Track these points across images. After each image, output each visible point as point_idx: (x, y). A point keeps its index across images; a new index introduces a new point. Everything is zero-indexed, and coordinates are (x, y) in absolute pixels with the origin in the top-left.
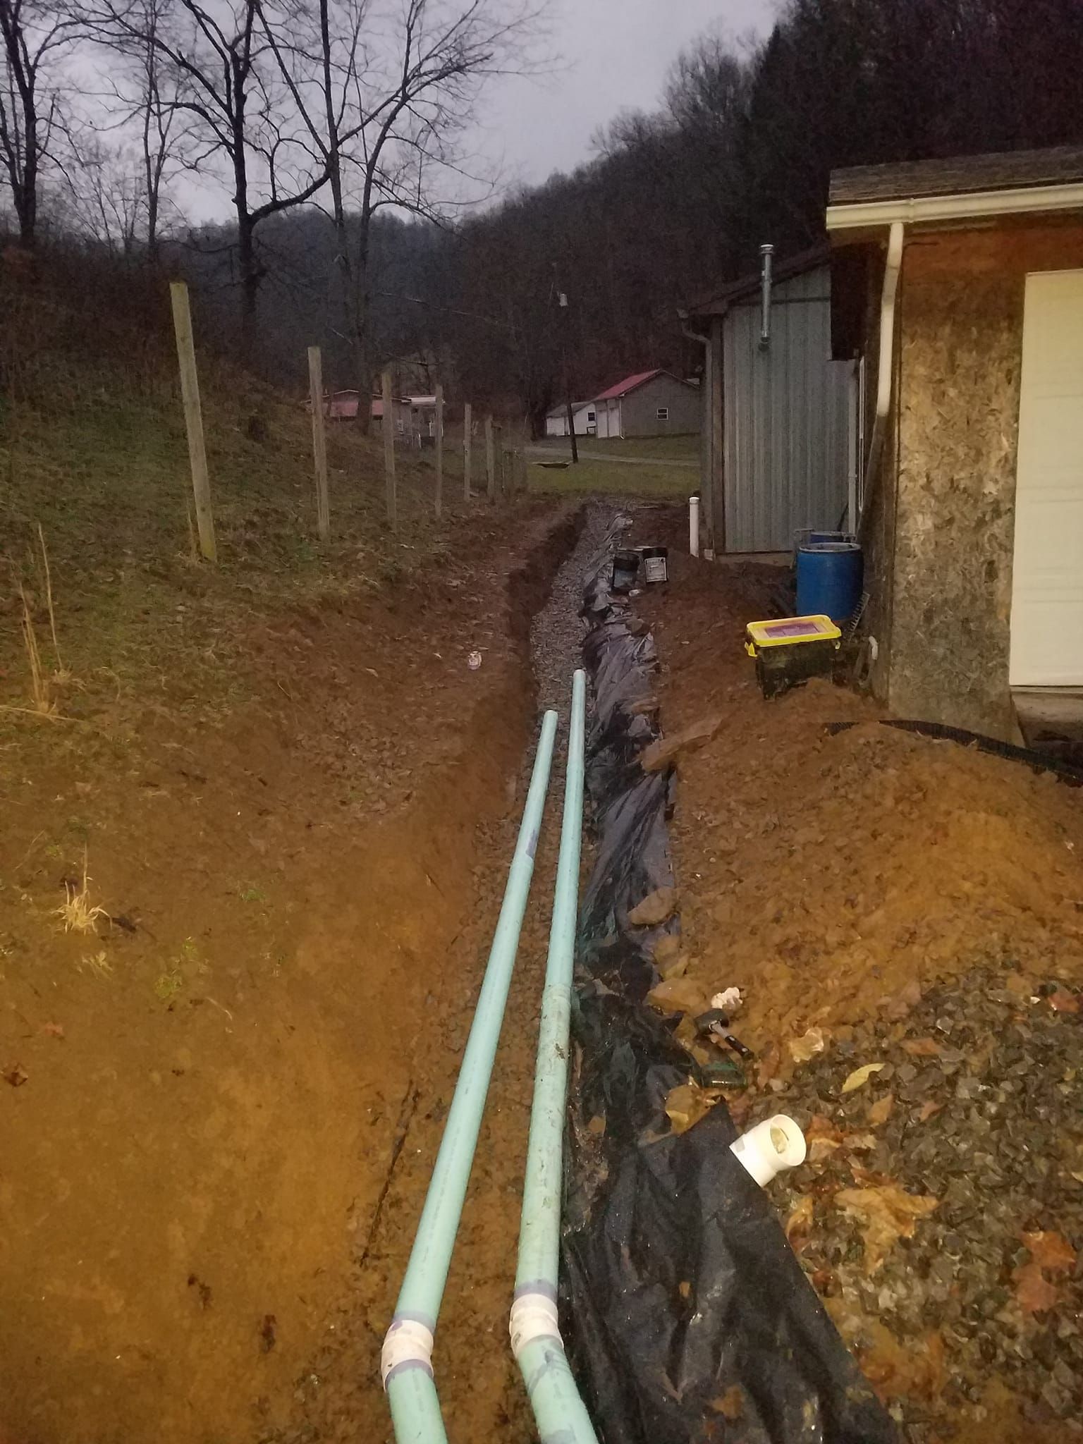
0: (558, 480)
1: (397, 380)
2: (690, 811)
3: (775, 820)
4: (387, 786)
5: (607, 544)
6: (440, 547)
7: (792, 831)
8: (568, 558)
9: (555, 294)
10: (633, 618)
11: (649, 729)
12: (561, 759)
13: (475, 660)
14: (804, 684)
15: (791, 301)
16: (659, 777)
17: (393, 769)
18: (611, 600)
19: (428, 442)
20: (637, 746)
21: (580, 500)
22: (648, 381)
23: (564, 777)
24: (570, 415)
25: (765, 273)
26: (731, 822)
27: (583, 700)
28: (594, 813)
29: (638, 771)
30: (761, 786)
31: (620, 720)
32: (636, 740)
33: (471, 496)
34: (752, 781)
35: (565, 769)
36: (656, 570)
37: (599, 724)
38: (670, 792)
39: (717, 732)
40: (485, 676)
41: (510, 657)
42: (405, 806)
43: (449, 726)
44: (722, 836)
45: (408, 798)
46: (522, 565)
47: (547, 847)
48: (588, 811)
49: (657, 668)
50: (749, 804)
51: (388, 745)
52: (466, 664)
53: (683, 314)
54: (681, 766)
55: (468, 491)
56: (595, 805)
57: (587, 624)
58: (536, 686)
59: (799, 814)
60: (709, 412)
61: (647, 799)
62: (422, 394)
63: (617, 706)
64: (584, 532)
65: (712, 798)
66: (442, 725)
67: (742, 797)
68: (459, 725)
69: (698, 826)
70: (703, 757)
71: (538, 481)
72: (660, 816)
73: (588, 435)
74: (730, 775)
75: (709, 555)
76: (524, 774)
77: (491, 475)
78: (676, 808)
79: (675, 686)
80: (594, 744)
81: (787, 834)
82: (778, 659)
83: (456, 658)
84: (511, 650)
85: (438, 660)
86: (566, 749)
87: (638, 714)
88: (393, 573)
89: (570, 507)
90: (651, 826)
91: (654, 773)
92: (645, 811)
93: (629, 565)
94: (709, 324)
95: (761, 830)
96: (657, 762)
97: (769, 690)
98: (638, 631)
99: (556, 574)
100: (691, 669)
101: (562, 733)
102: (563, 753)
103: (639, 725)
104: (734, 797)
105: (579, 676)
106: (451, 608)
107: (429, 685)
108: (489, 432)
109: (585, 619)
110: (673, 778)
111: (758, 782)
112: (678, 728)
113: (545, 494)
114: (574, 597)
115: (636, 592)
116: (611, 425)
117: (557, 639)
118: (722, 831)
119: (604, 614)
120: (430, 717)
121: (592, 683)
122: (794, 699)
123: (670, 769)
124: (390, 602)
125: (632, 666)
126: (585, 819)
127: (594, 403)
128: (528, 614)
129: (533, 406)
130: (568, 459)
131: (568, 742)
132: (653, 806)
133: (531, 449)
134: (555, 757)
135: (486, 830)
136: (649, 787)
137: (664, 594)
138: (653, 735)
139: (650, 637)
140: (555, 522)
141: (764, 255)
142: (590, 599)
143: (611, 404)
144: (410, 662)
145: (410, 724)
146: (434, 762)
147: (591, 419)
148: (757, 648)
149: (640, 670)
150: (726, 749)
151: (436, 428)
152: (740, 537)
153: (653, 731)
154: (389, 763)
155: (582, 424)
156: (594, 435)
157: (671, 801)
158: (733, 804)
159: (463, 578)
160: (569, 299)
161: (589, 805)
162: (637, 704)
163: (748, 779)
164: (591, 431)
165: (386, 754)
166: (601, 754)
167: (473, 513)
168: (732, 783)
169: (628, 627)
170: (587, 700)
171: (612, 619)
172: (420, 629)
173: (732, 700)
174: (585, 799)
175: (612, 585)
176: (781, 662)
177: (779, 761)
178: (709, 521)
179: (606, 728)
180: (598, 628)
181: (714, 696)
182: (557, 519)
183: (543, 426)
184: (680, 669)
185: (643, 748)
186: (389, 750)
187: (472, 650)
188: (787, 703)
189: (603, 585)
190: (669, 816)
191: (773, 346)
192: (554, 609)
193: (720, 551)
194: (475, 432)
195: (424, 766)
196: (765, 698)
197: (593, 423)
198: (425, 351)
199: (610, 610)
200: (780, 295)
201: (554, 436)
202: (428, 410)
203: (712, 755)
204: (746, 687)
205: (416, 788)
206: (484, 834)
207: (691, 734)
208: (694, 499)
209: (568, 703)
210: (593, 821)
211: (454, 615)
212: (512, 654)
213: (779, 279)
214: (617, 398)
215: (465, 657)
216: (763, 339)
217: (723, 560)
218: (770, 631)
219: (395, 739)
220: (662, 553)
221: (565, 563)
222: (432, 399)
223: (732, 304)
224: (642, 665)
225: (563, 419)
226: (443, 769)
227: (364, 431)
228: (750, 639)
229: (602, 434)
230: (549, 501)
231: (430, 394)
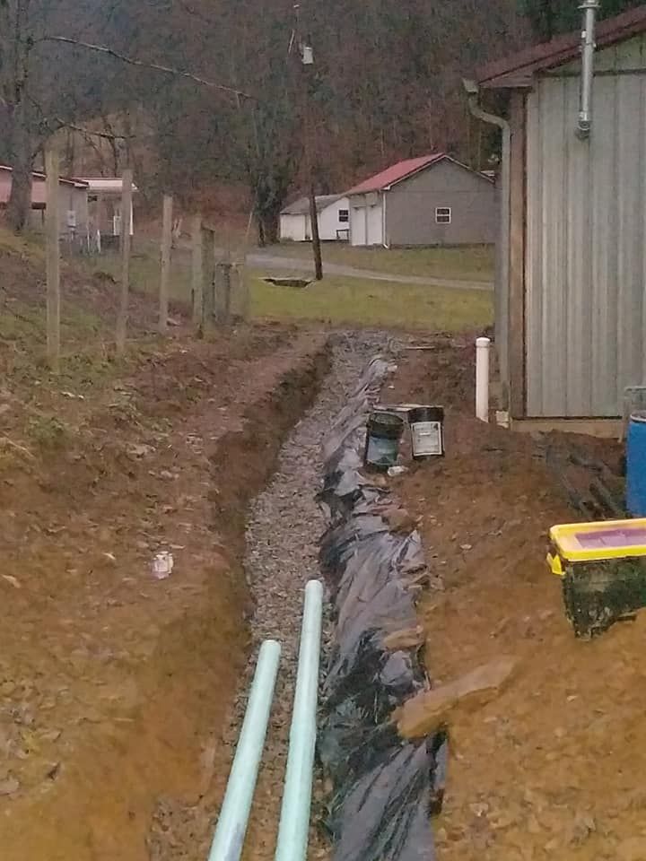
0: (296, 305)
1: (70, 154)
2: (466, 804)
3: (590, 824)
4: (22, 754)
5: (360, 397)
6: (120, 397)
7: (614, 842)
8: (304, 416)
9: (296, 45)
10: (392, 509)
11: (410, 673)
12: (283, 716)
13: (164, 564)
14: (633, 618)
15: (622, 72)
16: (422, 749)
17: (34, 729)
18: (362, 480)
19: (110, 242)
20: (393, 699)
21: (321, 335)
22: (422, 170)
23: (286, 741)
24: (314, 213)
25: (587, 34)
26: (525, 821)
27: (318, 625)
28: (328, 799)
29: (392, 739)
30: (570, 768)
31: (370, 658)
32: (390, 690)
33: (169, 324)
34: (557, 760)
35: (288, 730)
36: (427, 439)
37: (340, 664)
38: (437, 771)
39: (507, 684)
40: (177, 588)
41: (214, 561)
42: (48, 786)
43: (121, 664)
44: (512, 846)
45: (51, 775)
46: (238, 426)
47: (257, 851)
48: (319, 794)
49: (425, 584)
50: (553, 796)
51: (28, 692)
52: (150, 570)
53: (470, 86)
54: (455, 731)
55: (166, 317)
56: (329, 786)
57: (328, 514)
58: (251, 603)
59: (624, 815)
60: (505, 221)
61: (406, 780)
62: (103, 176)
63: (366, 638)
64: (327, 380)
65: (499, 783)
66: (110, 660)
67: (541, 784)
68: (136, 661)
69: (478, 825)
70: (487, 720)
71: (267, 304)
72: (422, 809)
73: (338, 241)
74: (525, 749)
75: (503, 419)
76: (226, 737)
77: (199, 295)
78: (446, 797)
79: (448, 609)
80: (331, 692)
81: (606, 845)
82: (595, 579)
83: (137, 559)
84: (216, 549)
85: (111, 565)
86: (291, 698)
87: (395, 650)
88: (49, 434)
89: (307, 344)
90: (408, 826)
91: (416, 742)
92: (401, 799)
93: (387, 430)
94: (505, 101)
95: (569, 836)
96: (419, 726)
97: (582, 623)
98: (399, 528)
99: (287, 439)
100: (473, 585)
101: (286, 675)
102: (285, 705)
103: (396, 668)
104: (530, 784)
105: (314, 591)
106: (132, 486)
107: (94, 601)
108: (197, 237)
109: (325, 507)
110: (444, 747)
111: (565, 762)
112: (450, 675)
113: (275, 324)
114: (311, 473)
115: (398, 469)
116: (370, 228)
117: (284, 533)
118: (511, 835)
119: (351, 500)
120: (92, 648)
121: (332, 600)
122: (618, 638)
123: (438, 738)
124: (45, 477)
125: (389, 579)
126: (315, 807)
127: (347, 196)
128: (244, 496)
129: (263, 197)
130: (308, 273)
131: (294, 688)
132: (413, 792)
133: (259, 258)
134: (274, 711)
135: (166, 823)
136: (407, 762)
137: (438, 473)
138: (415, 683)
139: (415, 535)
140: (287, 366)
141: (585, 9)
142: (333, 478)
143: (372, 198)
144: (68, 566)
145: (64, 660)
146: (96, 717)
147: (342, 219)
148: (565, 563)
149: (399, 583)
150: (520, 710)
151: (124, 224)
152: (546, 397)
153: (416, 678)
154: (28, 719)
155: (329, 226)
156: (347, 241)
157: (440, 785)
158: (529, 795)
159: (151, 442)
160: (315, 54)
161: (322, 787)
162: (394, 635)
163: (550, 756)
164: (343, 236)
165: (25, 706)
166: (342, 709)
167: (171, 349)
168: (526, 763)
169: (385, 520)
170: (324, 626)
171: (361, 508)
172: (85, 517)
173: (529, 635)
174: (316, 777)
175: (364, 458)
176: (599, 583)
177: (598, 731)
178: (504, 367)
179: (350, 667)
180: (343, 522)
181: (503, 631)
182: (290, 360)
183: (275, 226)
184: (456, 585)
185: (402, 704)
186: (28, 700)
187: (159, 549)
188: (609, 643)
189: (352, 459)
190: (435, 809)
191: (595, 129)
192: (281, 489)
193: (521, 416)
194: (177, 233)
195: (80, 724)
196: (577, 635)
197: (345, 225)
198: (110, 117)
199: (361, 494)
200: (608, 64)
201: (289, 241)
202: (112, 198)
203: (499, 716)
204: (550, 617)
205: (66, 759)
206: (165, 829)
207: (470, 684)
208: (482, 342)
209: (296, 629)
210: (325, 813)
211: (135, 497)
212: (217, 555)
213: (603, 43)
214: (380, 192)
215: (149, 560)
216: (583, 124)
217: (523, 427)
218: (583, 538)
219: (38, 683)
220: (436, 415)
221: (300, 423)
222: (116, 184)
223: (540, 74)
224: (403, 577)
225: (303, 218)
226: (107, 728)
227: (19, 227)
228: (555, 550)
229: (358, 240)
230: (280, 335)
231: (116, 176)
